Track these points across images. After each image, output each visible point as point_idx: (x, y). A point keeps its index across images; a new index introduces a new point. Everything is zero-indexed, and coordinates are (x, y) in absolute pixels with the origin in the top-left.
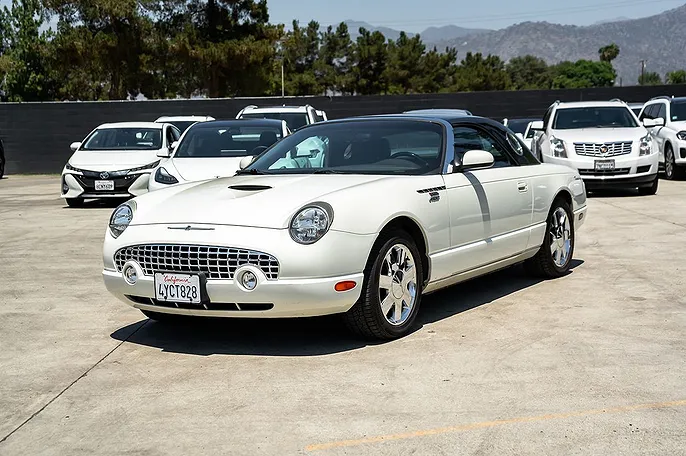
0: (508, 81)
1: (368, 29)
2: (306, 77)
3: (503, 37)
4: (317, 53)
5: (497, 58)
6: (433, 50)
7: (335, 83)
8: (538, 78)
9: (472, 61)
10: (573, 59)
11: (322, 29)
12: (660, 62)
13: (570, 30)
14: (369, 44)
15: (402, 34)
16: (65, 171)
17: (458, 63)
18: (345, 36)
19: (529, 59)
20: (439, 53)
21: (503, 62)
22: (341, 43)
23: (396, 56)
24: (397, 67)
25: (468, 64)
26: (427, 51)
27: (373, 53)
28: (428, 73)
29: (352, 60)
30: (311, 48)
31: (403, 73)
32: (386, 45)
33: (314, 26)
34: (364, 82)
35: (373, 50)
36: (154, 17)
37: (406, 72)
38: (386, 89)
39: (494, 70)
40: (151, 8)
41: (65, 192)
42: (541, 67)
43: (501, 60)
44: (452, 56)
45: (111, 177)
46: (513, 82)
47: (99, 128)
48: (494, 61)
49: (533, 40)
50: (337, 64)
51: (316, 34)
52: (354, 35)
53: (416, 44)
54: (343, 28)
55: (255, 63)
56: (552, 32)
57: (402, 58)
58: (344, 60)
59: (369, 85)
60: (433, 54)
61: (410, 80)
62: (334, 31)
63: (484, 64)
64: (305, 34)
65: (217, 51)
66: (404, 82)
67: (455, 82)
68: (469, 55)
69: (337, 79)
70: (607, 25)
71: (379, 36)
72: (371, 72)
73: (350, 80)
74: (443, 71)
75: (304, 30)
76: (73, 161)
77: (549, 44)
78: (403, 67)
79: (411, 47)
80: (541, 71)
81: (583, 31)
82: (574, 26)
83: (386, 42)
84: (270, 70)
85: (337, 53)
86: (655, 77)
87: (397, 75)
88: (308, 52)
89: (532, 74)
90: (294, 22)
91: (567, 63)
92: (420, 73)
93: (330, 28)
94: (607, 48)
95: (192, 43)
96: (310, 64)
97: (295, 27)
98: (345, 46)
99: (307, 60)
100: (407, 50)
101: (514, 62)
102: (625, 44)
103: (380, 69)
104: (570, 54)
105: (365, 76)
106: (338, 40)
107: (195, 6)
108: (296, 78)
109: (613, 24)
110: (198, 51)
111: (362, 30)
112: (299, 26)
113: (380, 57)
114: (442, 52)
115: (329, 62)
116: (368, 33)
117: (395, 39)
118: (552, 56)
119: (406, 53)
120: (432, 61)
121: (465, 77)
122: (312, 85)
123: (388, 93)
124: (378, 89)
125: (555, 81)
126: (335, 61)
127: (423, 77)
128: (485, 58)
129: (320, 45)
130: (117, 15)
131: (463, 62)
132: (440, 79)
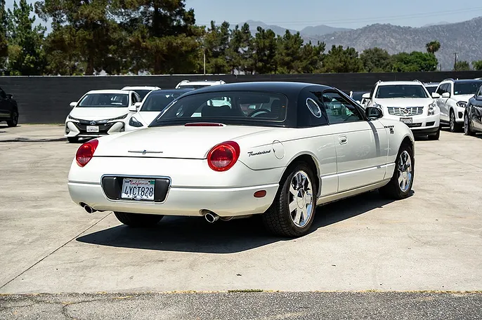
0: (361, 65)
1: (263, 28)
2: (220, 61)
3: (359, 35)
4: (228, 44)
5: (354, 50)
6: (309, 43)
7: (240, 65)
8: (383, 64)
9: (336, 51)
10: (408, 51)
11: (232, 27)
12: (470, 54)
13: (407, 30)
14: (264, 38)
15: (287, 32)
16: (68, 119)
17: (326, 52)
18: (248, 32)
19: (376, 50)
20: (313, 45)
21: (357, 53)
22: (245, 37)
23: (283, 46)
24: (283, 54)
25: (333, 53)
26: (304, 44)
27: (267, 44)
28: (305, 59)
29: (253, 49)
30: (224, 41)
31: (287, 59)
32: (276, 39)
33: (226, 25)
34: (260, 64)
35: (267, 42)
36: (118, 20)
37: (290, 58)
38: (276, 70)
39: (351, 58)
40: (116, 14)
41: (68, 133)
42: (384, 56)
43: (356, 51)
44: (322, 48)
45: (97, 124)
46: (365, 66)
47: (89, 93)
48: (351, 52)
49: (380, 36)
50: (242, 52)
51: (227, 31)
52: (253, 32)
53: (297, 39)
54: (246, 27)
55: (186, 52)
56: (394, 31)
57: (287, 48)
58: (246, 49)
59: (264, 67)
60: (309, 46)
61: (293, 64)
62: (240, 29)
63: (345, 53)
64: (219, 30)
65: (161, 43)
66: (288, 65)
67: (324, 66)
68: (334, 47)
69: (242, 62)
70: (433, 27)
71: (271, 33)
72: (266, 58)
73: (250, 62)
74: (316, 57)
75: (218, 28)
76: (72, 114)
77: (392, 40)
78: (288, 55)
79: (293, 40)
80: (384, 59)
81: (416, 31)
82: (409, 27)
83: (276, 37)
84: (196, 57)
85: (241, 45)
86: (466, 65)
87: (283, 60)
88: (222, 43)
89: (379, 61)
90: (212, 22)
91: (404, 53)
92: (299, 59)
93: (237, 27)
94: (432, 43)
95: (143, 37)
96: (223, 52)
97: (213, 26)
98: (247, 40)
99: (220, 49)
100: (290, 44)
101: (366, 52)
102: (445, 41)
103: (271, 56)
104: (406, 47)
105: (261, 60)
106: (242, 35)
107: (146, 13)
108: (213, 61)
109: (437, 26)
110: (147, 43)
111: (259, 29)
112: (215, 24)
113: (272, 47)
114: (314, 44)
115: (236, 50)
116: (263, 31)
117: (283, 35)
118: (394, 48)
119: (290, 45)
120: (308, 50)
121: (331, 62)
122: (224, 66)
123: (277, 72)
124: (271, 70)
125: (395, 66)
126: (240, 50)
127: (301, 61)
128: (345, 49)
129: (230, 38)
130: (93, 18)
131: (329, 52)
132: (313, 63)
